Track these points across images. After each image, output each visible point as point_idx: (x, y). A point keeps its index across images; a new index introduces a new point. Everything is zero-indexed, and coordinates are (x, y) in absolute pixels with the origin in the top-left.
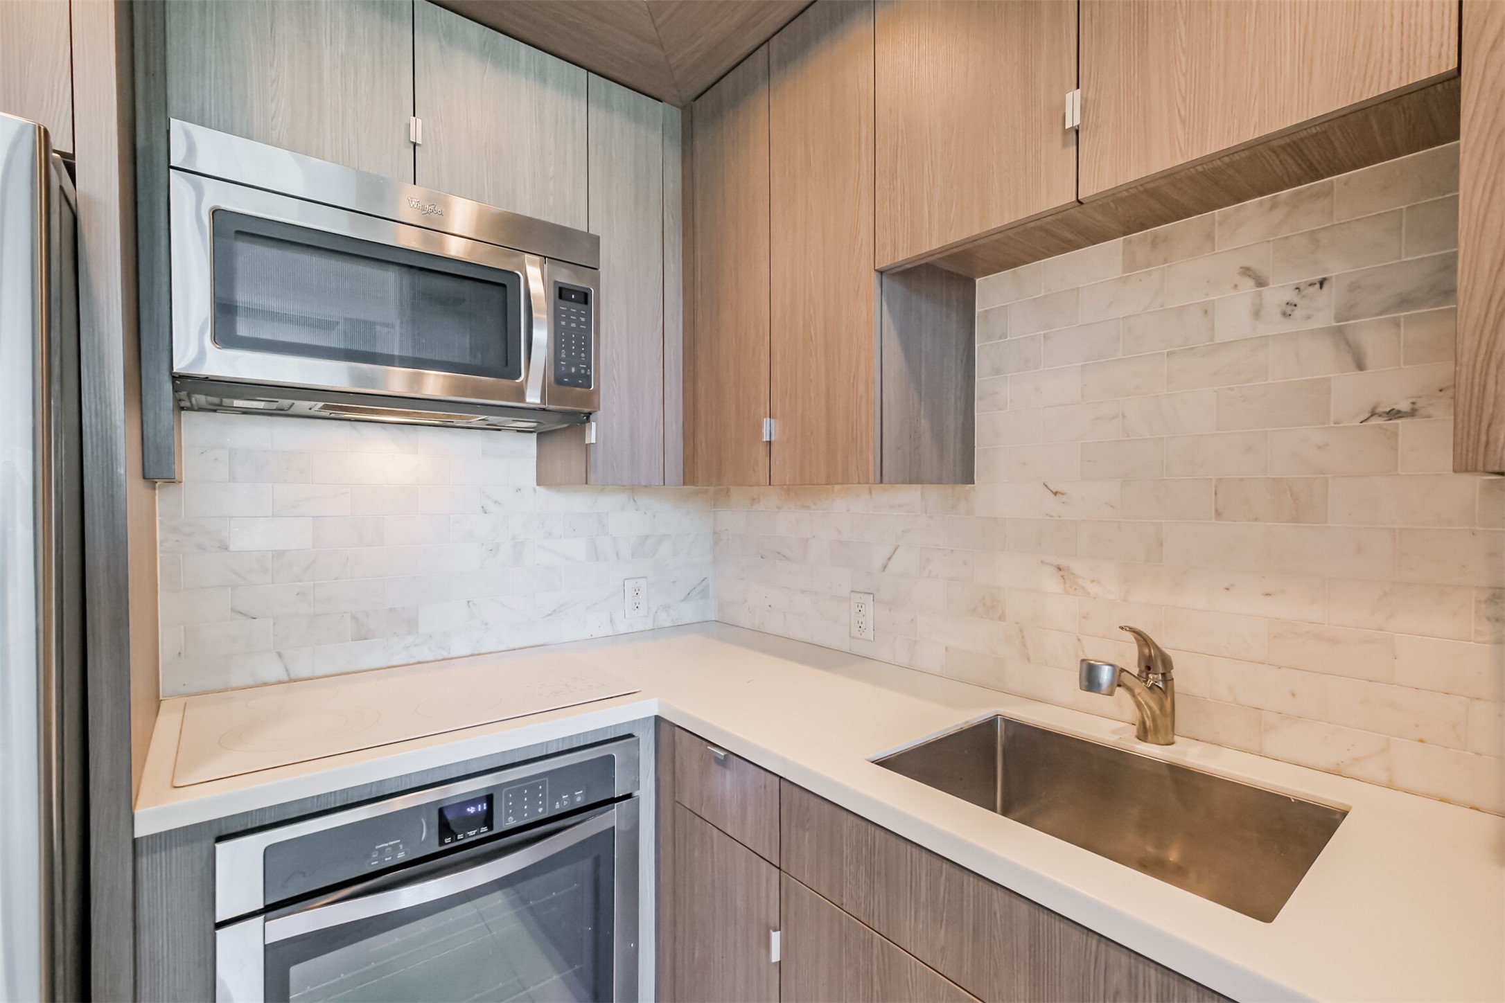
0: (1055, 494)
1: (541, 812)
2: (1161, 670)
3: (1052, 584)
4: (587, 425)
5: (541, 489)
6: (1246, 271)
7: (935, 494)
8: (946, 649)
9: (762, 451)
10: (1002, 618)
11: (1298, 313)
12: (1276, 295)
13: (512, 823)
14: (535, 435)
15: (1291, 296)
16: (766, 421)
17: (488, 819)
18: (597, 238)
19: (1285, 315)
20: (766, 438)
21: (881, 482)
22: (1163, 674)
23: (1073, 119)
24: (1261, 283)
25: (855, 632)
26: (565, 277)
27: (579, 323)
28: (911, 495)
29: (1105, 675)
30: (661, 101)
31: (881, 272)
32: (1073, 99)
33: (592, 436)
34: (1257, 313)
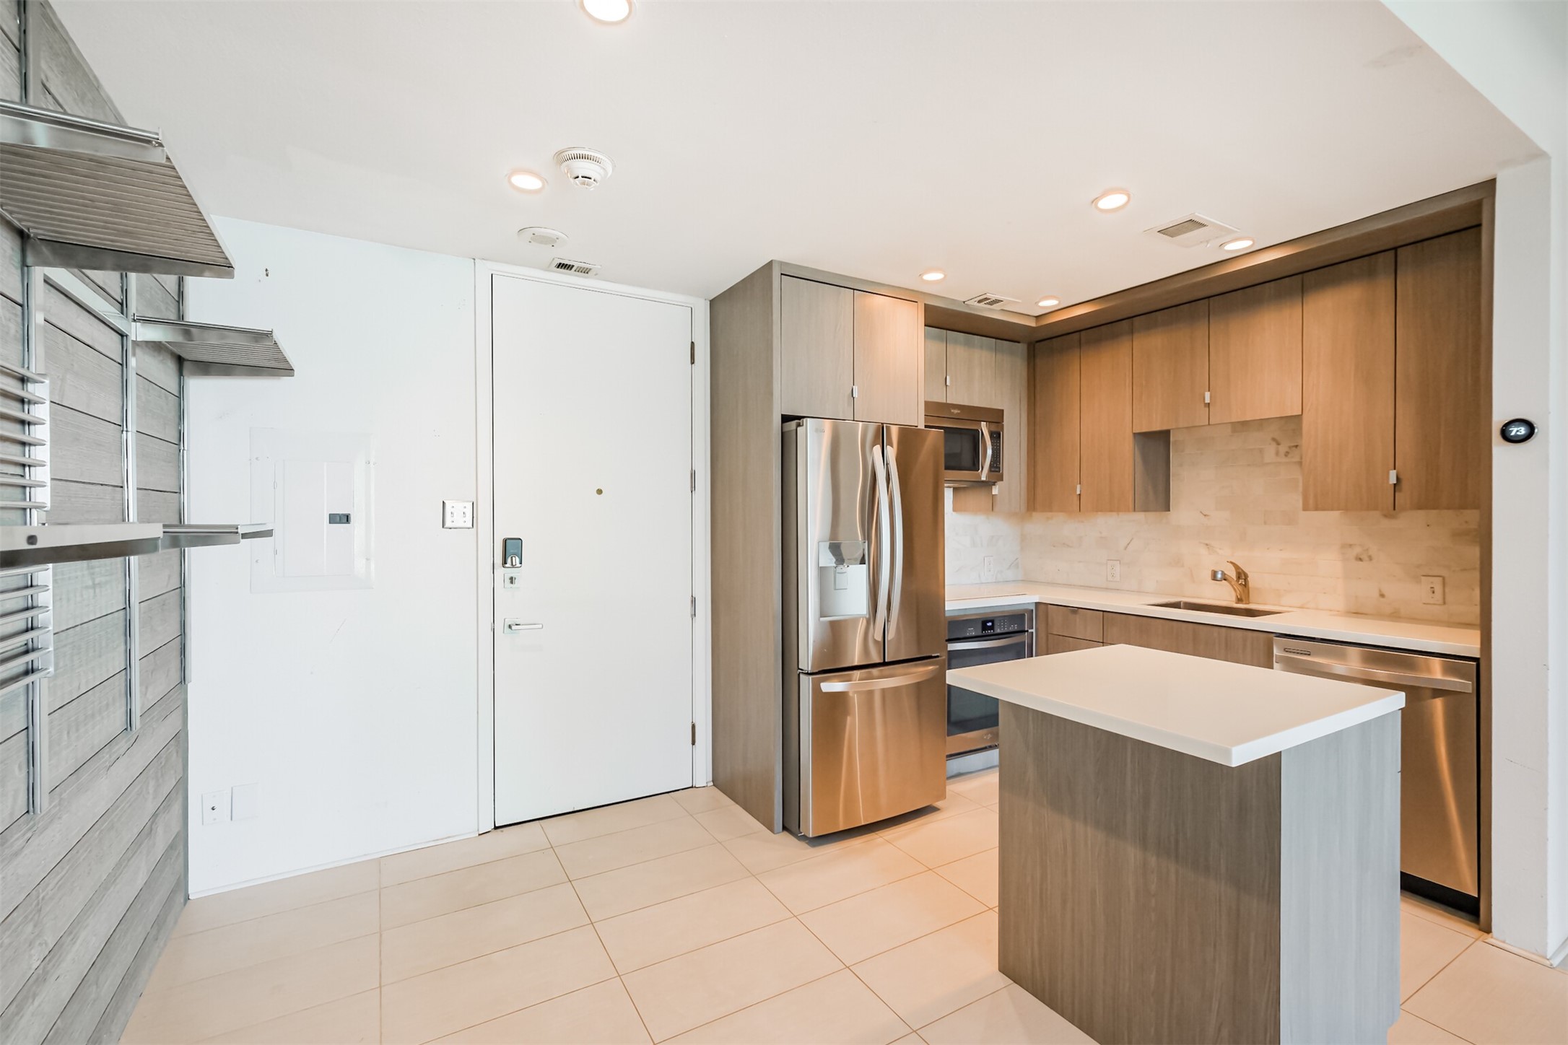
0: (1205, 515)
1: (1006, 630)
2: (1243, 577)
3: (1203, 551)
4: (993, 487)
5: (954, 513)
6: (1274, 439)
7: (1151, 516)
8: (1157, 581)
9: (1076, 499)
10: (1183, 566)
11: (1289, 456)
12: (1283, 449)
13: (998, 631)
14: (952, 489)
15: (1287, 449)
16: (1078, 486)
17: (992, 628)
18: (1003, 411)
19: (1286, 456)
20: (1078, 493)
21: (1135, 511)
22: (1245, 580)
23: (1207, 401)
24: (1278, 444)
25: (1110, 579)
26: (994, 428)
27: (997, 446)
28: (1140, 516)
29: (1219, 576)
30: (1019, 342)
31: (1134, 434)
32: (1207, 395)
33: (995, 491)
34: (1277, 453)
